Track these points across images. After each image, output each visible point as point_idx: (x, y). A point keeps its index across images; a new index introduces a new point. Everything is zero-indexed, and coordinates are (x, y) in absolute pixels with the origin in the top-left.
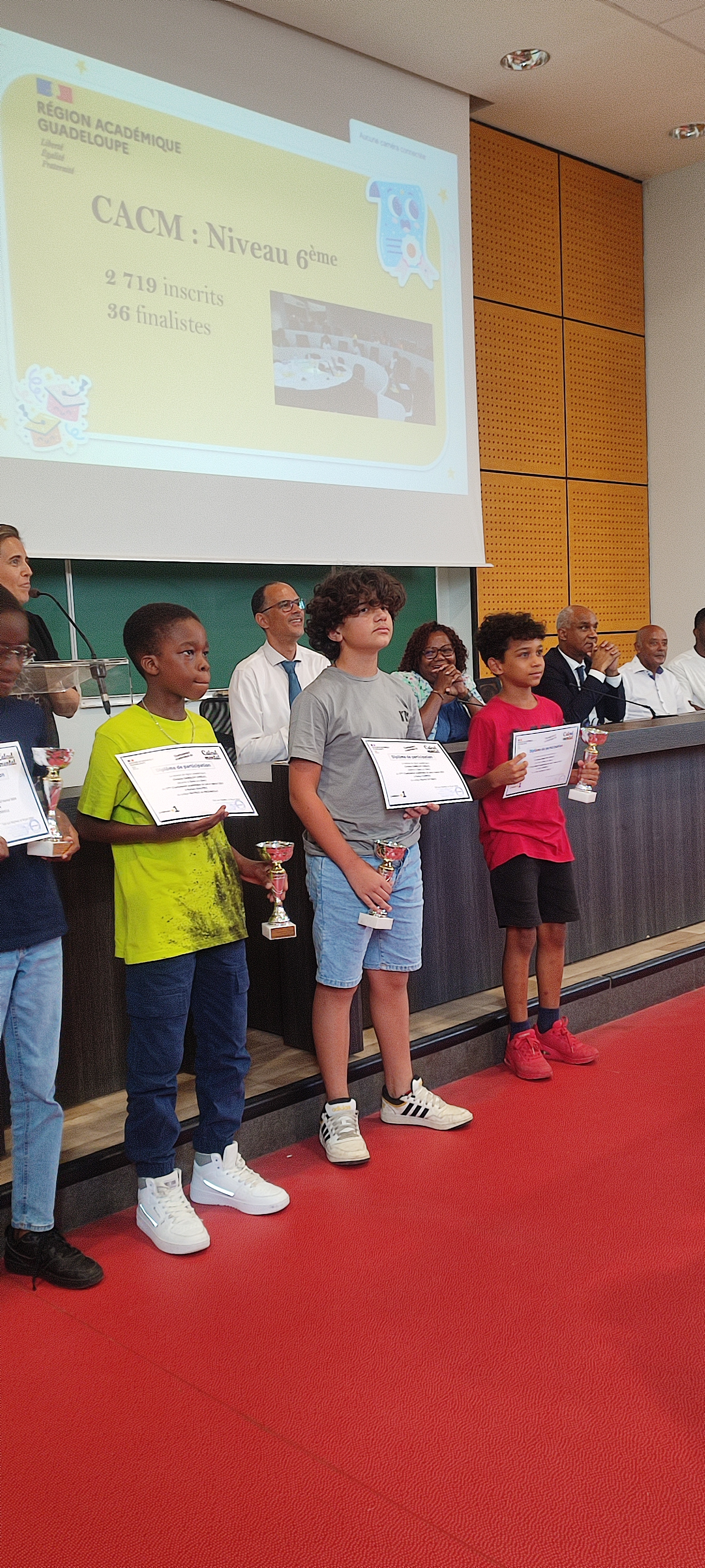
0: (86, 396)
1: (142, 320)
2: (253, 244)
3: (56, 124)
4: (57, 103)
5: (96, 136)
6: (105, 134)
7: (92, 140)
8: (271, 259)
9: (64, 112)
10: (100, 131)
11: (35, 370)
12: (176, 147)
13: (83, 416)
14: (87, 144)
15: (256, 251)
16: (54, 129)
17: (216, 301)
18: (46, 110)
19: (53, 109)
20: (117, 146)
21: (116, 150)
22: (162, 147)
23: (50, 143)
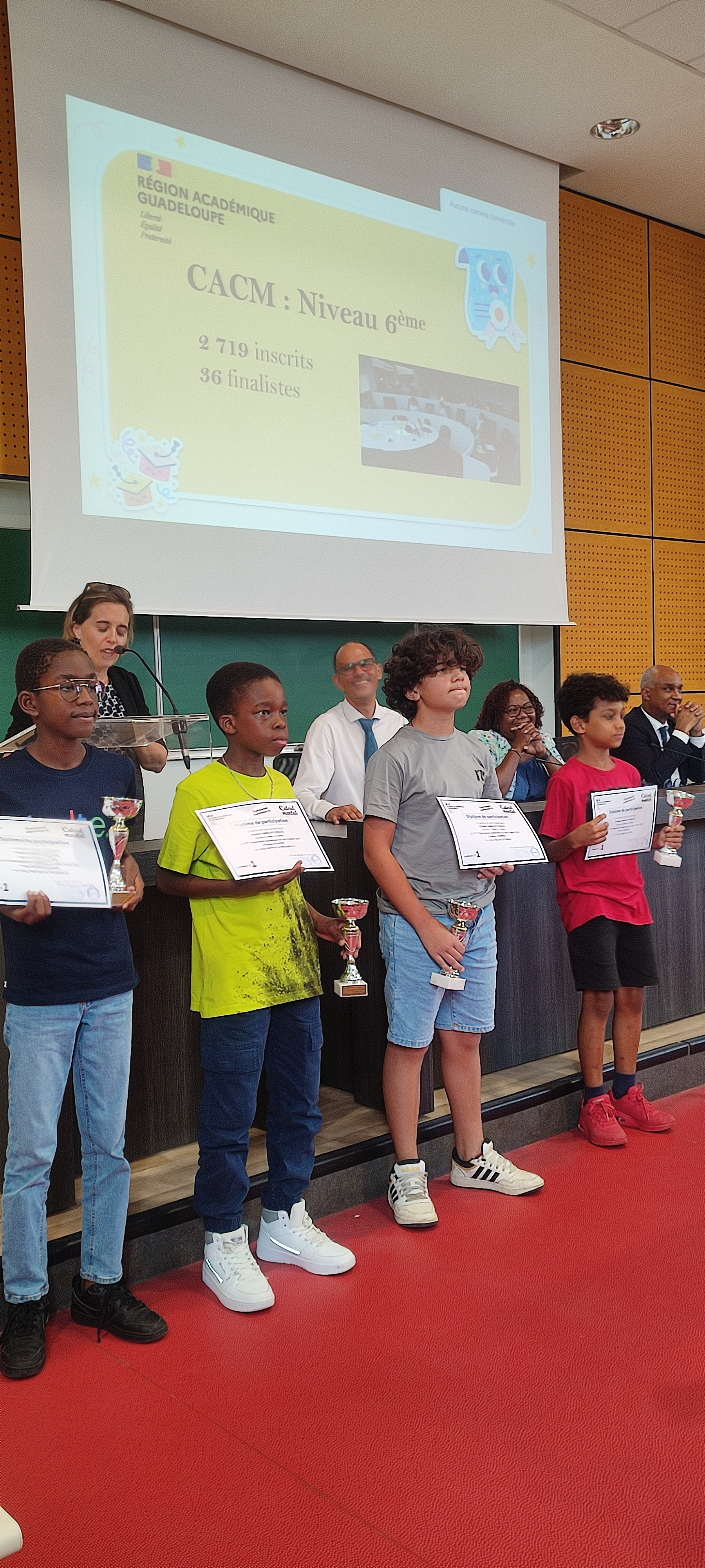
0: (177, 457)
1: (233, 383)
2: (344, 310)
3: (155, 198)
4: (156, 177)
5: (194, 208)
6: (201, 206)
7: (189, 212)
8: (361, 324)
9: (163, 185)
10: (197, 203)
11: (129, 432)
12: (270, 218)
13: (174, 477)
14: (185, 216)
15: (345, 316)
16: (153, 202)
17: (305, 364)
18: (145, 183)
19: (152, 182)
20: (213, 217)
21: (212, 221)
22: (257, 218)
23: (148, 215)
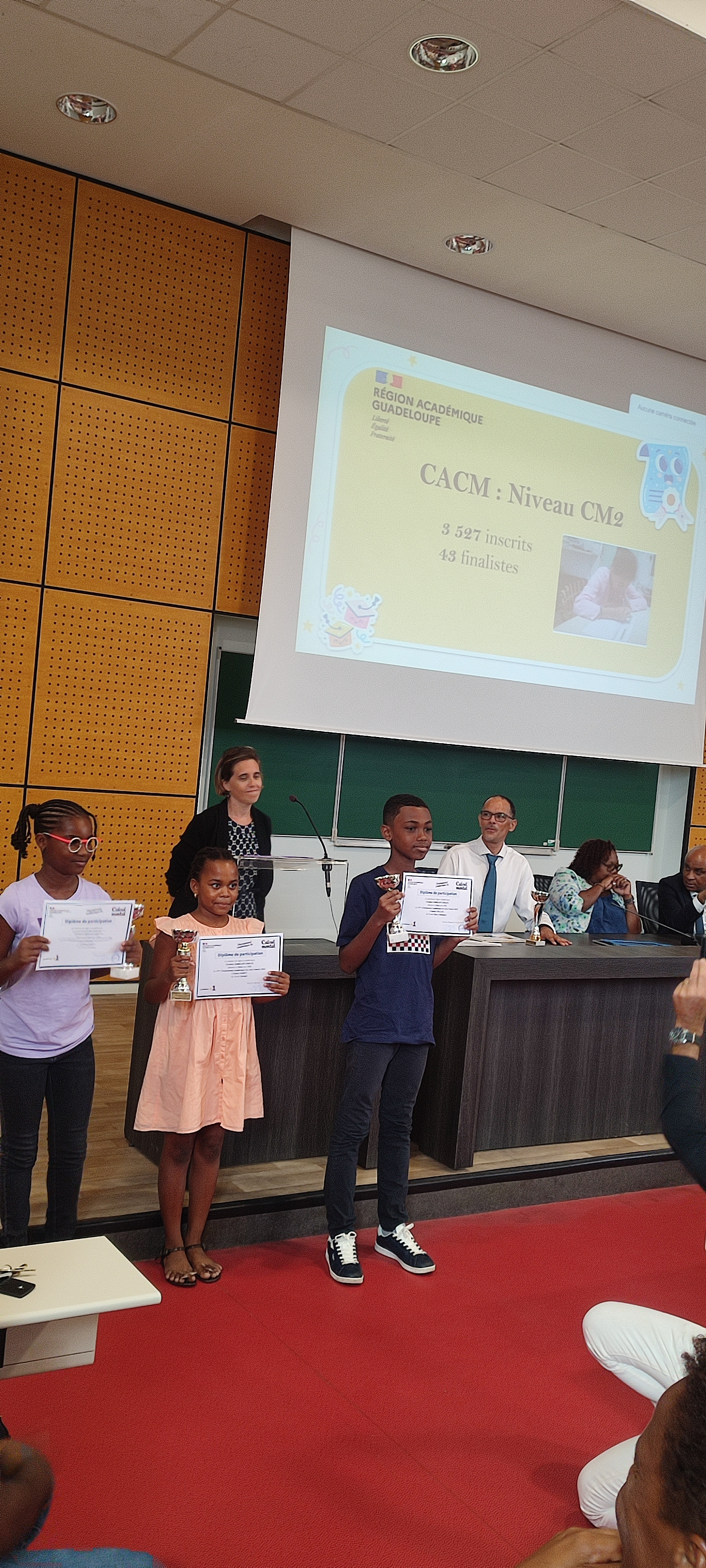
0: (376, 609)
3: (386, 405)
4: (389, 388)
5: (417, 412)
6: (423, 411)
7: (413, 416)
9: (394, 395)
10: (420, 409)
11: (340, 589)
12: (479, 420)
13: (372, 625)
14: (408, 419)
16: (384, 408)
18: (380, 394)
20: (431, 420)
21: (430, 422)
22: (468, 420)
23: (379, 418)
